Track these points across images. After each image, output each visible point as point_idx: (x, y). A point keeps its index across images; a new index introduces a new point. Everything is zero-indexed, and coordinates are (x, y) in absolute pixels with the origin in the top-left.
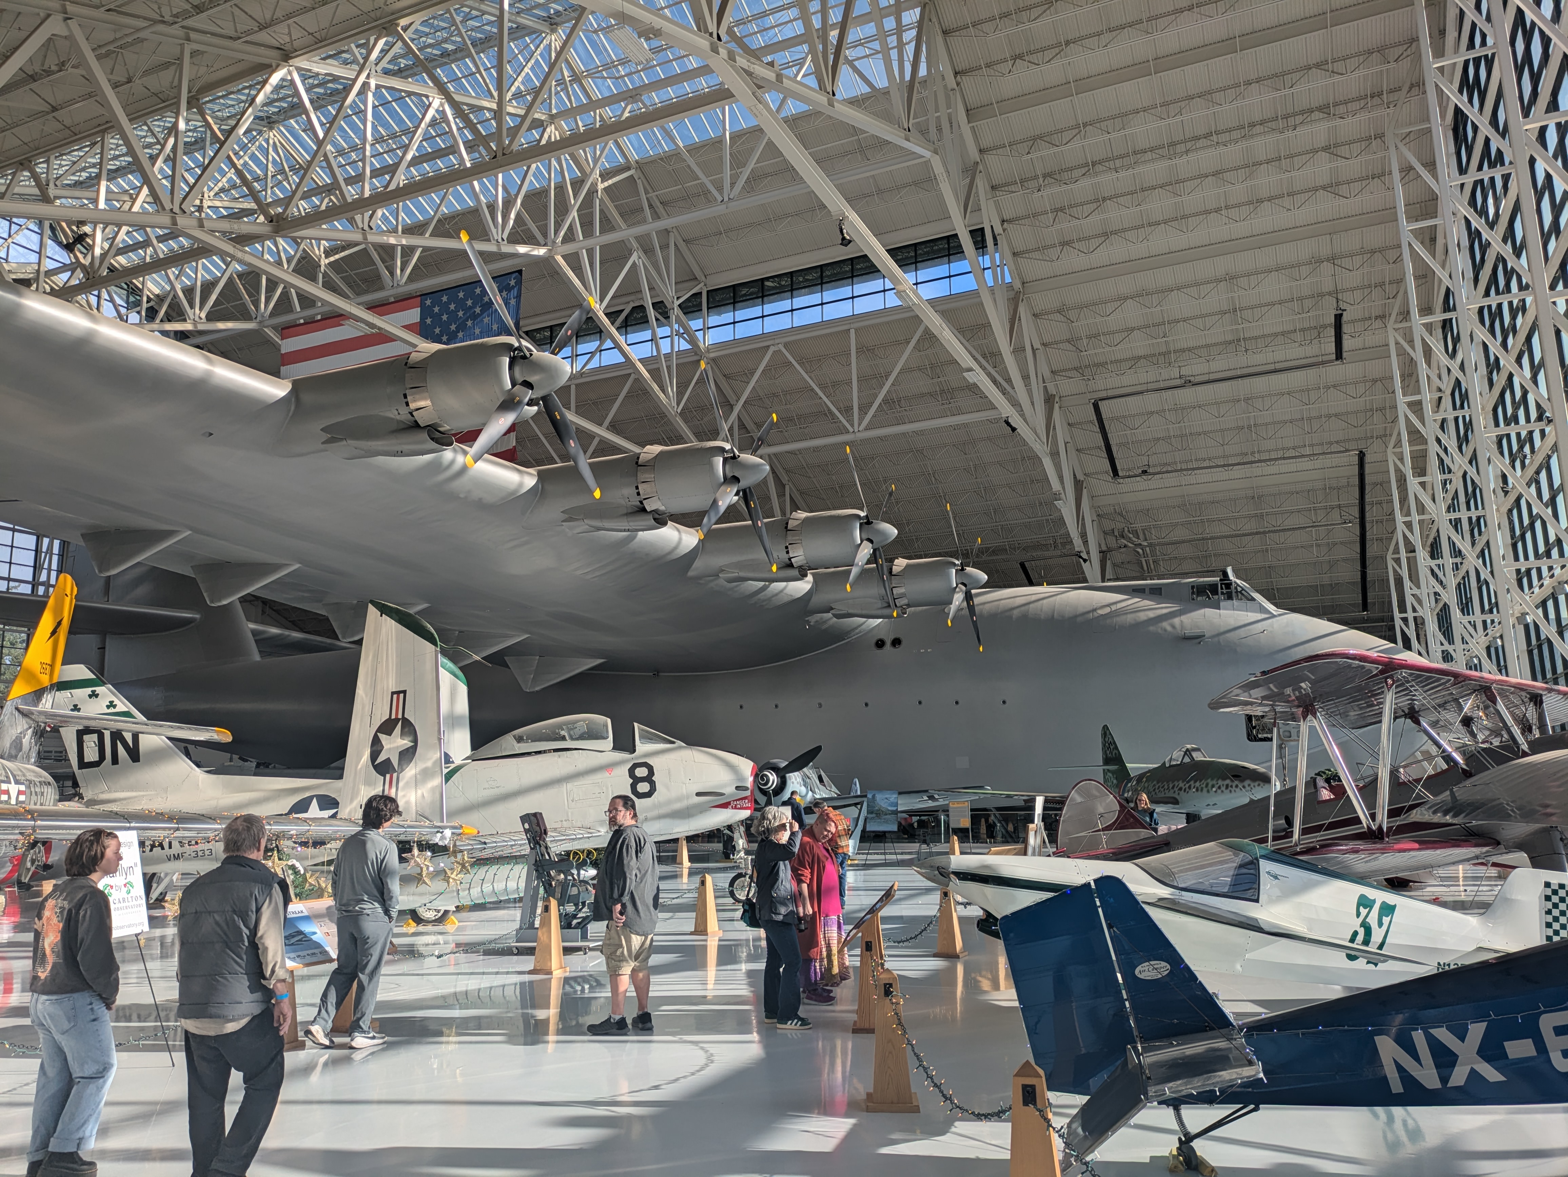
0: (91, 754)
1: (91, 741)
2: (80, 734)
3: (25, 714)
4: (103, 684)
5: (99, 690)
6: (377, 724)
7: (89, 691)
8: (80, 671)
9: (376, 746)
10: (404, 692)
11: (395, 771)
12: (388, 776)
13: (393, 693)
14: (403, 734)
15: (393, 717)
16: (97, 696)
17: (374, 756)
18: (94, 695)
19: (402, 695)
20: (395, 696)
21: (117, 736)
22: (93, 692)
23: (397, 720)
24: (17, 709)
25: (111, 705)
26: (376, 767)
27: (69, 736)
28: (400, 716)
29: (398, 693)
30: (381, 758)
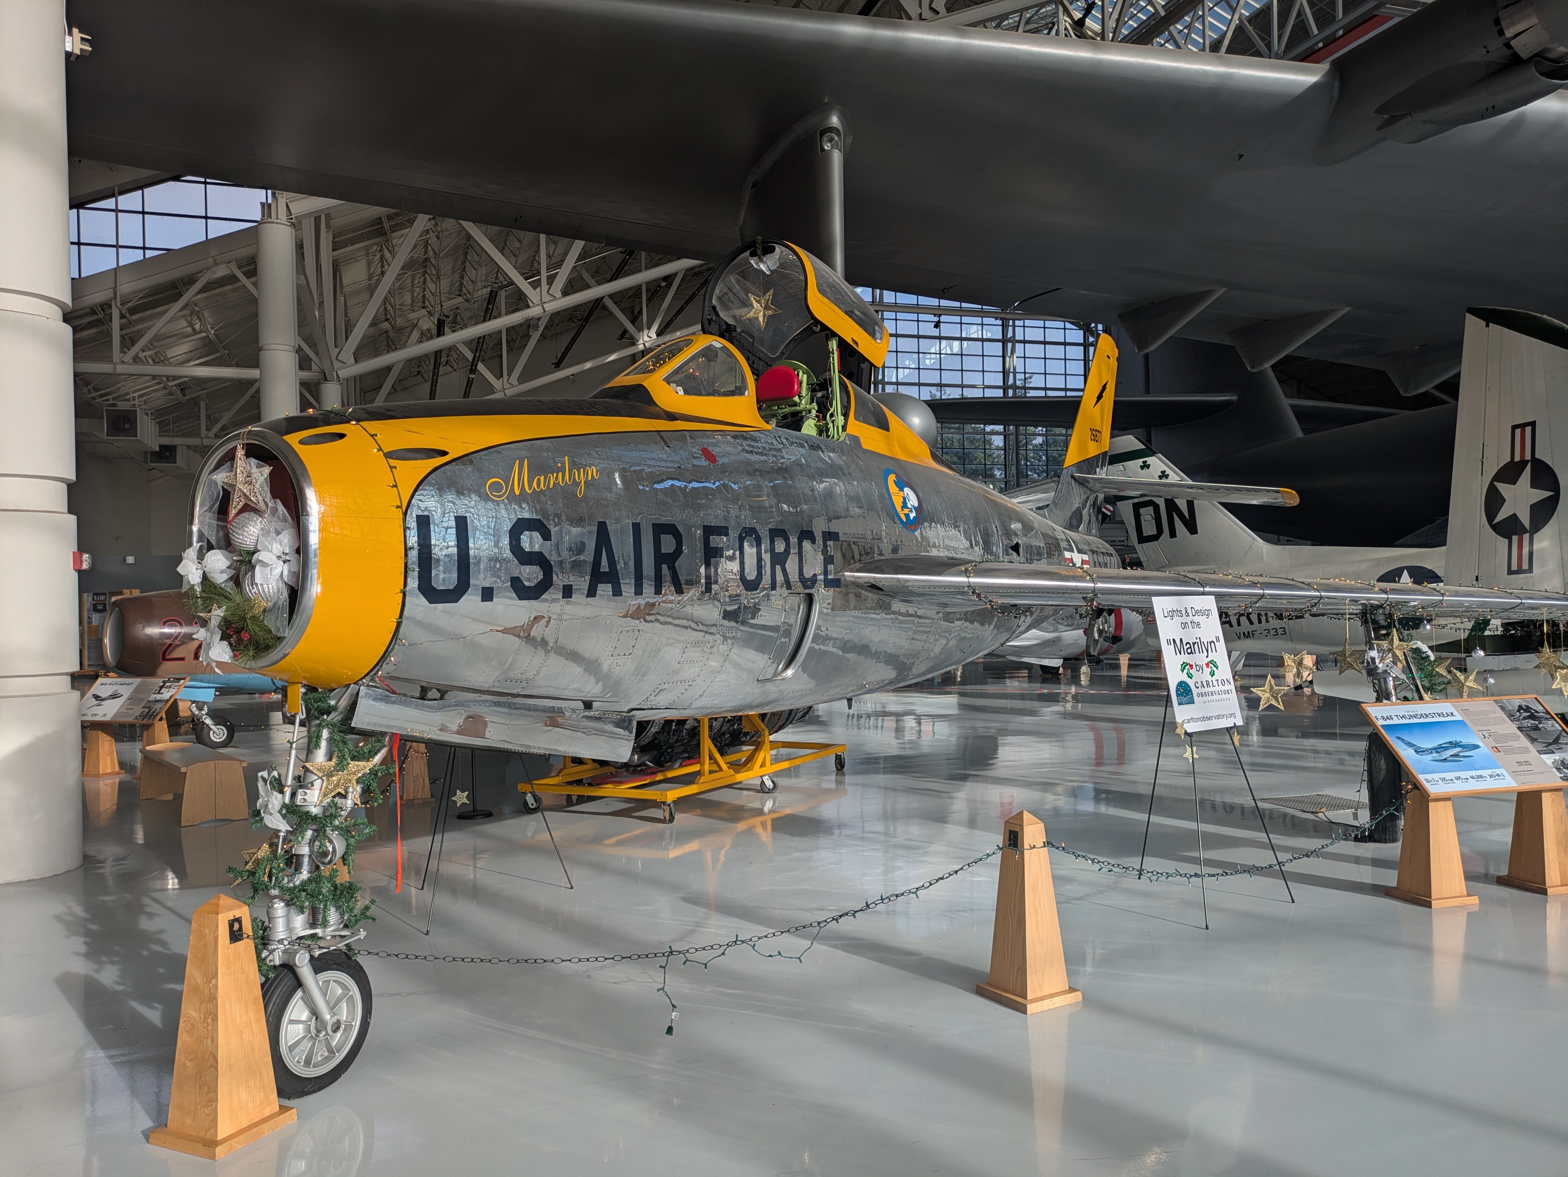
0: (1149, 529)
1: (1147, 514)
2: (1137, 507)
3: (1082, 483)
4: (1153, 453)
5: (1150, 460)
6: (1492, 470)
7: (1140, 462)
8: (1130, 442)
9: (1493, 501)
10: (1533, 424)
11: (1526, 531)
12: (1515, 538)
13: (1514, 428)
14: (1534, 484)
15: (1517, 458)
16: (1148, 466)
17: (1491, 514)
18: (1145, 466)
19: (1528, 429)
20: (1518, 432)
21: (1171, 505)
22: (1145, 462)
23: (1523, 464)
24: (1073, 477)
25: (1164, 475)
26: (1495, 528)
27: (1125, 510)
28: (1528, 457)
29: (1523, 426)
30: (1500, 517)
